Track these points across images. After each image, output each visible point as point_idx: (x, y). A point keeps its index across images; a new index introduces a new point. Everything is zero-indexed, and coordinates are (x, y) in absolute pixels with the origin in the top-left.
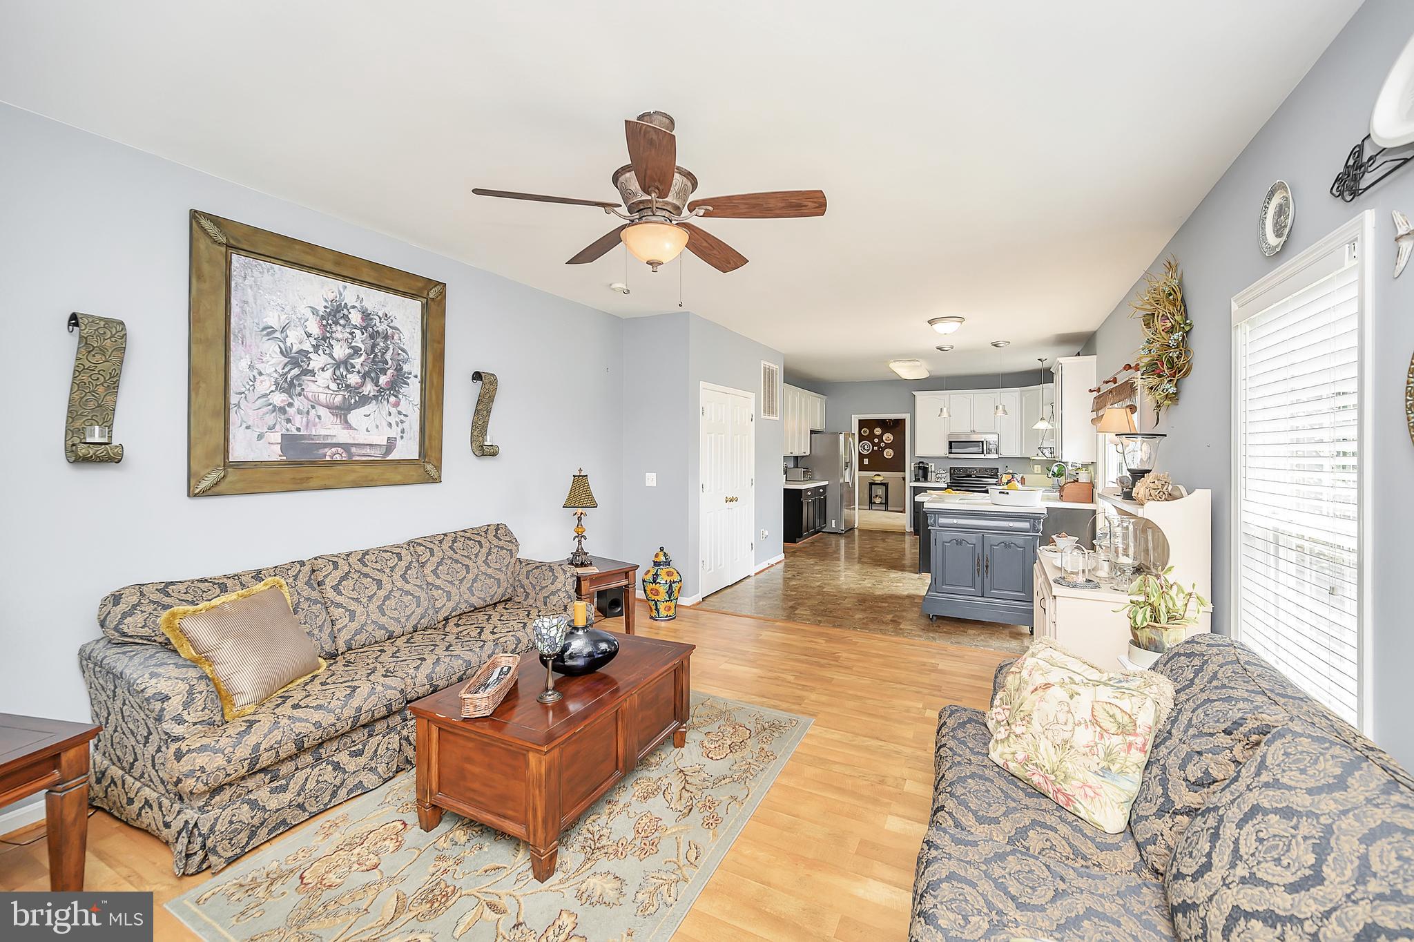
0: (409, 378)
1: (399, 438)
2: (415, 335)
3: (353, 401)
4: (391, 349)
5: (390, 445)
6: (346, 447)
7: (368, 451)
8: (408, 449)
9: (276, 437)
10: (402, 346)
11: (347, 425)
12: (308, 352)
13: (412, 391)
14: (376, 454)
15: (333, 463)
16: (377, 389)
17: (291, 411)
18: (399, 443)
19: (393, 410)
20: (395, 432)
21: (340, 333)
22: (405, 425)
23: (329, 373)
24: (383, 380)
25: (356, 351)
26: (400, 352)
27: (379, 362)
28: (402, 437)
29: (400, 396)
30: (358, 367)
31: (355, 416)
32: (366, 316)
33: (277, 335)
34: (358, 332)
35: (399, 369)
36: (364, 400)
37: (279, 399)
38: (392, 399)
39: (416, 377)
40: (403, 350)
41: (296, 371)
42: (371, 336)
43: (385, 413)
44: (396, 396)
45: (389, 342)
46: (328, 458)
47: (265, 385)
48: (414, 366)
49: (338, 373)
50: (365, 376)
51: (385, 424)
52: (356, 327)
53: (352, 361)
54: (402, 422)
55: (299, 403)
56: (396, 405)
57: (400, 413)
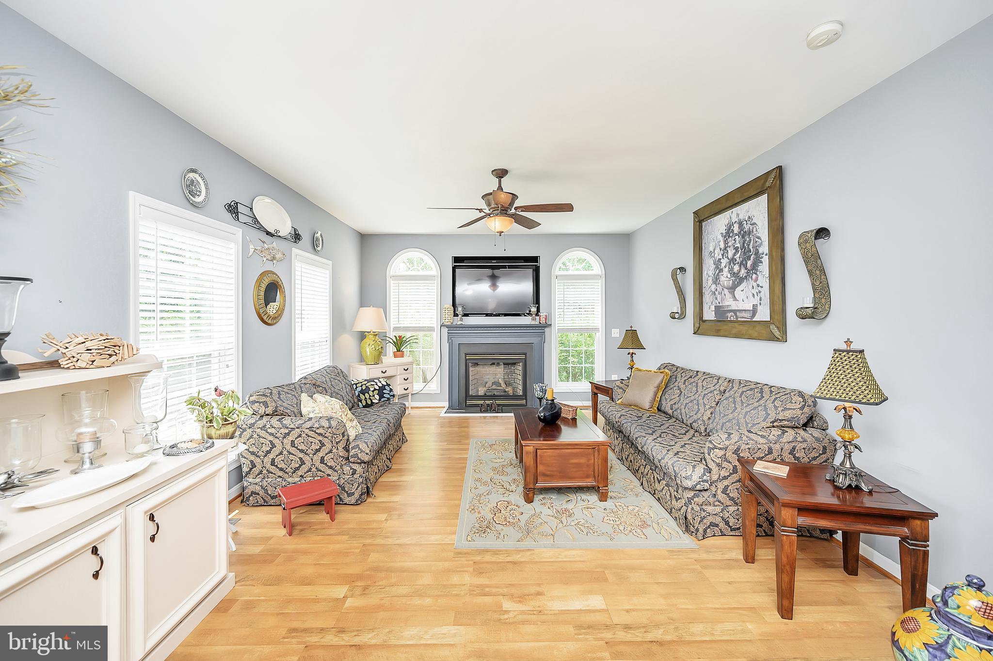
0: (762, 258)
1: (759, 305)
2: (765, 222)
3: (736, 282)
4: (752, 240)
5: (754, 311)
6: (735, 311)
7: (744, 314)
8: (763, 314)
9: (713, 308)
10: (758, 235)
11: (735, 299)
12: (721, 259)
13: (764, 267)
14: (748, 315)
15: (731, 321)
16: (746, 271)
17: (717, 293)
18: (759, 308)
19: (755, 284)
20: (756, 301)
21: (731, 242)
22: (762, 294)
23: (726, 269)
24: (749, 263)
25: (736, 249)
26: (757, 240)
27: (747, 252)
28: (760, 304)
29: (758, 273)
30: (738, 259)
31: (738, 291)
32: (740, 224)
33: (713, 255)
34: (737, 237)
35: (757, 253)
36: (741, 280)
37: (714, 286)
38: (754, 276)
39: (766, 255)
40: (759, 238)
41: (717, 271)
42: (743, 237)
43: (750, 287)
44: (756, 274)
45: (751, 236)
46: (729, 319)
47: (710, 282)
48: (764, 249)
49: (730, 267)
50: (741, 264)
51: (751, 295)
52: (736, 235)
53: (735, 257)
54: (760, 292)
55: (719, 288)
56: (756, 280)
57: (758, 286)
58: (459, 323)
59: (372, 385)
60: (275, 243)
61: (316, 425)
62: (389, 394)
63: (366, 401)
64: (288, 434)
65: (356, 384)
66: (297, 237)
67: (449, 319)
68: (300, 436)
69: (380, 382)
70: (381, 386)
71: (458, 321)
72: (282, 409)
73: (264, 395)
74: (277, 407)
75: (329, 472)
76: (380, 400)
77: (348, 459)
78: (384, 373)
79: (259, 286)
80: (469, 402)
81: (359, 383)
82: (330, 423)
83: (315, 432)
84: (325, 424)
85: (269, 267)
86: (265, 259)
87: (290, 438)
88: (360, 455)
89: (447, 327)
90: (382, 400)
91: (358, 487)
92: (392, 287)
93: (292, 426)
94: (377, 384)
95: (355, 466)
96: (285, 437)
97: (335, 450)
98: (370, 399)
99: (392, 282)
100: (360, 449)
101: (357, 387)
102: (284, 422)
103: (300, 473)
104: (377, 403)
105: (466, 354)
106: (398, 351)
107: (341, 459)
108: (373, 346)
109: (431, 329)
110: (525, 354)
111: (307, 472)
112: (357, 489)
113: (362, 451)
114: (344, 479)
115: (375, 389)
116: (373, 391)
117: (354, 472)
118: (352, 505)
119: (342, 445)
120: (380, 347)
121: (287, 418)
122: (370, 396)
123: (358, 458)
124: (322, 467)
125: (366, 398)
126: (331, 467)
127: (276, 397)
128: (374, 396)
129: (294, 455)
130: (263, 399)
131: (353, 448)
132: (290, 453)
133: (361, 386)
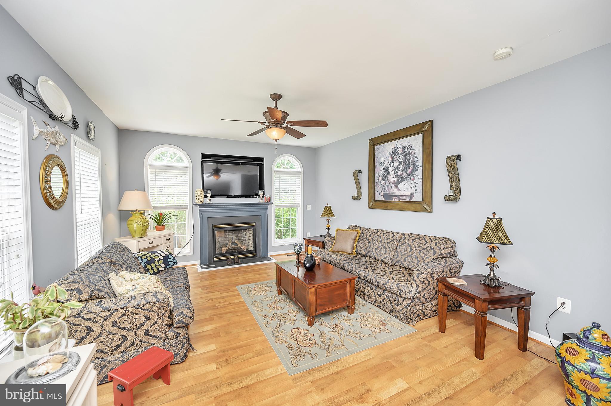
0: (418, 168)
1: (415, 193)
2: (420, 149)
3: (400, 180)
4: (411, 158)
5: (412, 196)
6: (398, 196)
7: (404, 198)
8: (418, 197)
9: (382, 194)
10: (415, 155)
11: (398, 189)
12: (389, 167)
13: (419, 173)
14: (407, 199)
15: (395, 201)
16: (407, 175)
17: (385, 186)
18: (415, 195)
19: (412, 182)
20: (413, 191)
21: (396, 158)
22: (417, 188)
23: (393, 173)
24: (409, 171)
25: (400, 163)
26: (415, 158)
27: (408, 164)
28: (416, 192)
29: (415, 176)
30: (401, 168)
31: (400, 186)
32: (403, 149)
33: (383, 164)
34: (401, 156)
35: (414, 165)
36: (403, 180)
37: (383, 182)
38: (412, 178)
39: (421, 166)
40: (416, 157)
41: (386, 174)
42: (405, 156)
43: (409, 183)
44: (413, 176)
45: (410, 156)
46: (394, 200)
47: (381, 179)
48: (420, 163)
49: (396, 172)
50: (403, 171)
51: (410, 187)
52: (400, 154)
53: (399, 167)
54: (416, 186)
55: (387, 183)
56: (413, 180)
57: (415, 183)
58: (208, 202)
59: (156, 256)
60: (56, 128)
61: (143, 302)
62: (173, 262)
63: (153, 270)
64: (110, 316)
65: (141, 257)
66: (75, 124)
67: (200, 199)
68: (124, 315)
69: (163, 253)
70: (165, 256)
71: (207, 201)
72: (97, 292)
73: (75, 282)
74: (92, 292)
75: (154, 341)
76: (165, 267)
77: (172, 325)
78: (151, 244)
79: (46, 170)
80: (215, 259)
81: (143, 255)
82: (157, 298)
83: (142, 309)
84: (153, 299)
85: (53, 151)
86: (49, 143)
87: (112, 319)
88: (185, 320)
89: (200, 206)
90: (168, 267)
91: (182, 347)
92: (149, 174)
93: (115, 307)
94: (160, 255)
95: (178, 331)
96: (105, 319)
97: (160, 321)
98: (157, 268)
99: (149, 170)
100: (184, 315)
101: (142, 260)
102: (105, 305)
103: (121, 349)
104: (163, 271)
105: (213, 225)
106: (160, 225)
107: (166, 327)
108: (141, 223)
109: (185, 207)
110: (255, 223)
111: (130, 346)
112: (181, 349)
113: (186, 316)
114: (168, 344)
115: (160, 259)
116: (158, 261)
117: (178, 335)
118: (177, 364)
119: (167, 315)
120: (147, 223)
121: (105, 300)
122: (156, 265)
123: (184, 323)
124: (146, 338)
125: (152, 268)
126: (155, 337)
127: (87, 282)
128: (160, 265)
129: (115, 334)
130: (75, 286)
131: (177, 316)
132: (110, 333)
133: (147, 258)
